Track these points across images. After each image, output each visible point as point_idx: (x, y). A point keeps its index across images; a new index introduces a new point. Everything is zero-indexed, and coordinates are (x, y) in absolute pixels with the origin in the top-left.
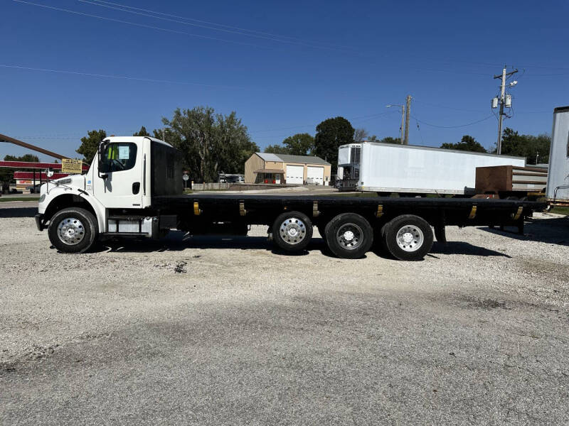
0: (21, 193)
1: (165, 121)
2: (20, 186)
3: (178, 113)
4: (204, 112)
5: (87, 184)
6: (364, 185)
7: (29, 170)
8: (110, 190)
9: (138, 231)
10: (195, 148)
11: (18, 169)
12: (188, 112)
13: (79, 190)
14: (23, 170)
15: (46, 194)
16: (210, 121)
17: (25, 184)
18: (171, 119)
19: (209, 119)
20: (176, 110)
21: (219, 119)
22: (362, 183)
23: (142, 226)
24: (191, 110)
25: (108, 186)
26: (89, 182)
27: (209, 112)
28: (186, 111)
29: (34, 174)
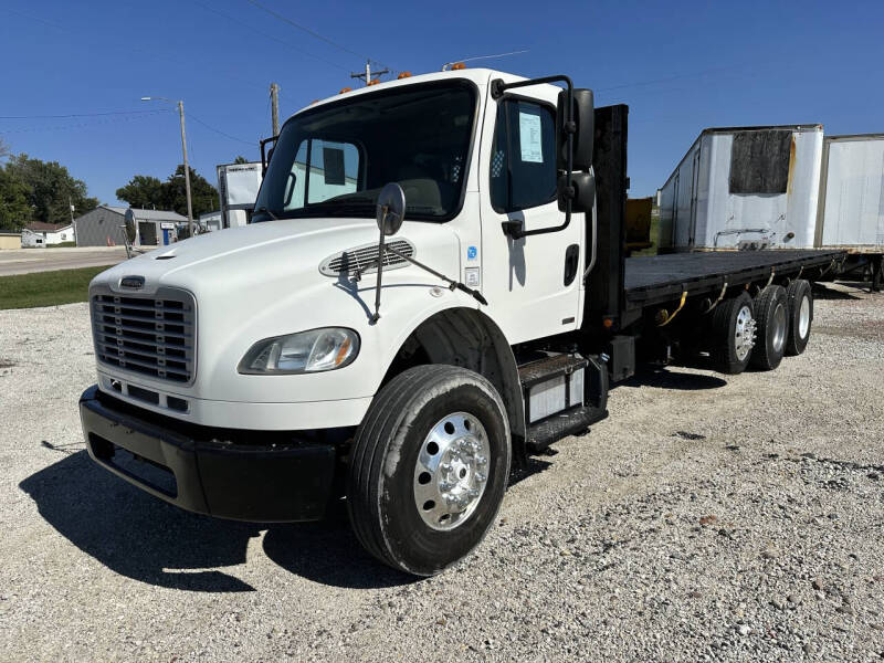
5: (465, 261)
23: (571, 384)
26: (473, 252)
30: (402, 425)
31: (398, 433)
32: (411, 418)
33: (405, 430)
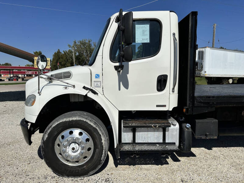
0: (4, 80)
1: (69, 46)
2: (3, 77)
3: (75, 42)
4: (87, 42)
5: (94, 79)
6: (206, 73)
7: (7, 70)
8: (126, 86)
9: (161, 141)
10: (83, 58)
11: (2, 70)
12: (80, 41)
13: (84, 88)
14: (5, 70)
15: (37, 95)
16: (90, 45)
17: (6, 76)
18: (72, 45)
19: (89, 44)
20: (74, 41)
21: (94, 44)
22: (205, 72)
23: (167, 133)
24: (81, 41)
25: (124, 81)
26: (97, 76)
27: (89, 42)
28: (79, 41)
29: (10, 72)
30: (50, 127)
31: (49, 129)
32: (54, 126)
33: (51, 129)
